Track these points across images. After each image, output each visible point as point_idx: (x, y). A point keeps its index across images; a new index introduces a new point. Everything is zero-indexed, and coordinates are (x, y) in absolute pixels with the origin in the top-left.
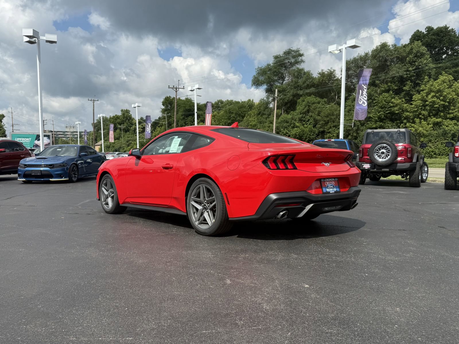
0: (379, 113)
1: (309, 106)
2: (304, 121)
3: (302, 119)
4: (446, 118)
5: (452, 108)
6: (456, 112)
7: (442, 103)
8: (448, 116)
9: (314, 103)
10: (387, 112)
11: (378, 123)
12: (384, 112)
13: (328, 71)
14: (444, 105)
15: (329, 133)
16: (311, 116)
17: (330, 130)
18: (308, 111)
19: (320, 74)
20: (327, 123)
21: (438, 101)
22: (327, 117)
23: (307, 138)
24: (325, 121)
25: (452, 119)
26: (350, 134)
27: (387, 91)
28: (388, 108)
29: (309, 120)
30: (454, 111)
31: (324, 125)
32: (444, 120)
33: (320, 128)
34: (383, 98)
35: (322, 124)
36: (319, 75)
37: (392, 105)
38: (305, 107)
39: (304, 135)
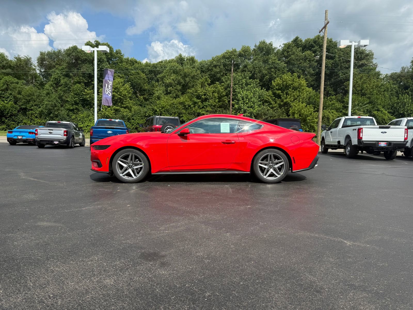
0: (75, 98)
1: (7, 85)
2: (4, 98)
3: (1, 96)
4: (122, 107)
5: (125, 100)
6: (127, 103)
7: (119, 96)
8: (123, 106)
9: (12, 83)
10: (81, 98)
11: (74, 106)
12: (79, 98)
13: (24, 57)
14: (120, 98)
15: (32, 110)
16: (11, 94)
17: (32, 108)
18: (7, 89)
19: (16, 58)
20: (28, 102)
21: (117, 95)
22: (29, 96)
23: (9, 113)
24: (26, 100)
25: (125, 108)
26: (51, 113)
27: (79, 83)
28: (81, 96)
29: (8, 97)
30: (126, 103)
31: (25, 103)
32: (121, 108)
33: (22, 105)
34: (77, 87)
35: (24, 102)
36: (16, 60)
37: (84, 93)
38: (4, 85)
39: (6, 110)
